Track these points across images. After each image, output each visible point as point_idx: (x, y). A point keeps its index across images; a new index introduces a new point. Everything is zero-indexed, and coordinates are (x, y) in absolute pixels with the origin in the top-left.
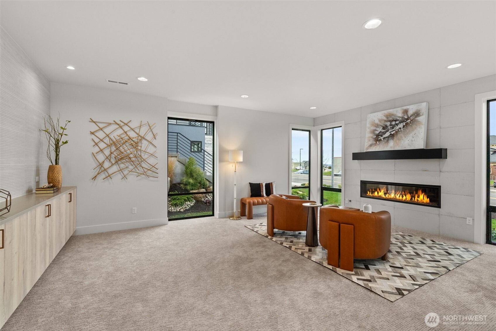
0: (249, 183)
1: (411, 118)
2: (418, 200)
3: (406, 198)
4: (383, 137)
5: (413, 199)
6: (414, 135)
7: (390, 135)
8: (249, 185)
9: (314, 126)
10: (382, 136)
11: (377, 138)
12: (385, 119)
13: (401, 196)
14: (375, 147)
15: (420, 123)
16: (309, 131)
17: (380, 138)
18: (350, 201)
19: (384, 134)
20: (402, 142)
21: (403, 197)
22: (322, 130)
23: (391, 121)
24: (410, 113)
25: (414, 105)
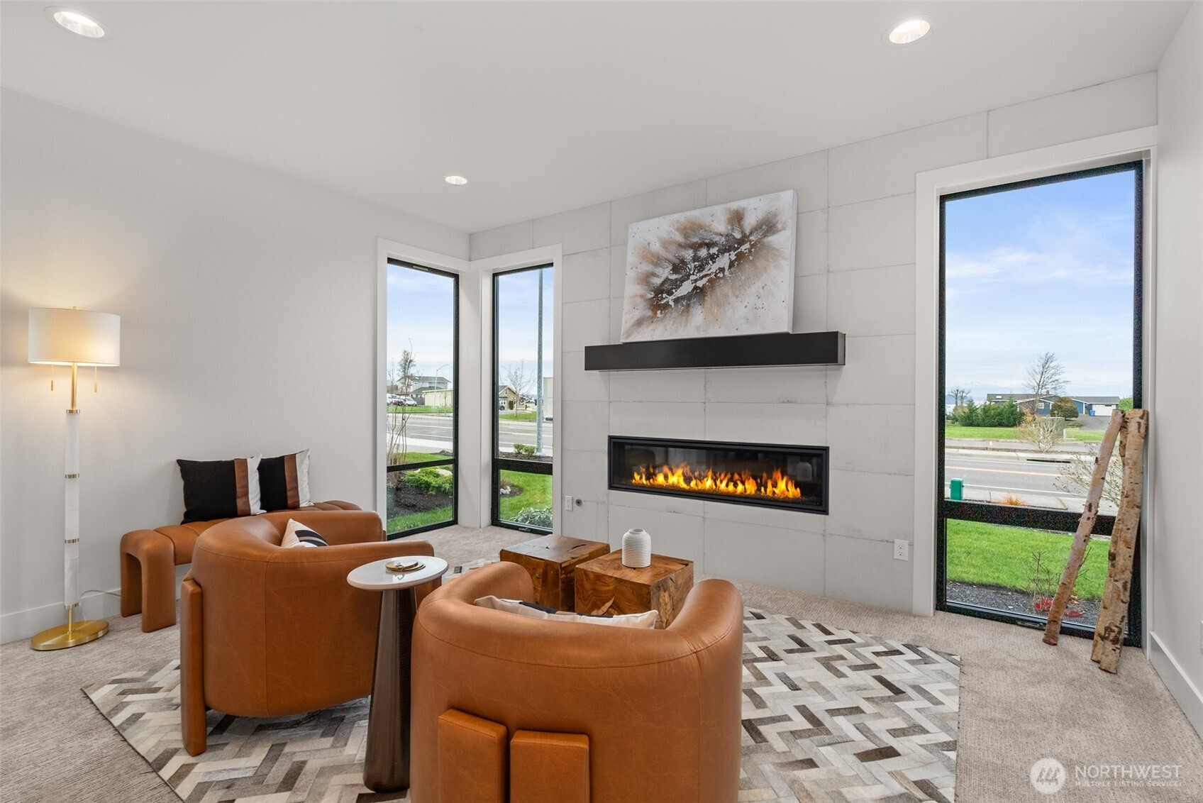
0: (179, 462)
1: (752, 238)
2: (774, 492)
3: (745, 489)
4: (673, 297)
5: (763, 489)
6: (761, 290)
7: (693, 290)
8: (178, 468)
9: (470, 261)
10: (670, 293)
11: (659, 300)
12: (680, 239)
13: (732, 483)
14: (650, 328)
15: (776, 253)
16: (456, 277)
17: (665, 301)
18: (579, 502)
19: (678, 287)
20: (729, 312)
21: (736, 485)
22: (495, 275)
23: (696, 247)
24: (750, 221)
25: (759, 198)
